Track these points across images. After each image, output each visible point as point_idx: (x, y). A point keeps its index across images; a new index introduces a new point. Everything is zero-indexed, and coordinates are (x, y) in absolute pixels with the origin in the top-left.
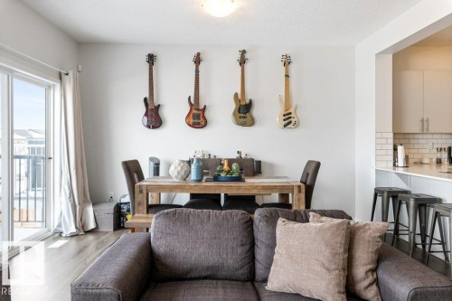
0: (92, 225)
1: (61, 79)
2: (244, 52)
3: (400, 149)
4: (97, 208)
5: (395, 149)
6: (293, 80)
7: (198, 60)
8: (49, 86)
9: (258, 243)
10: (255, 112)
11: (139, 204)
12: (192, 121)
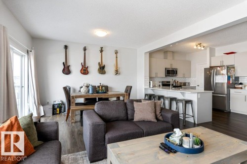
0: (42, 114)
1: (28, 53)
2: (102, 48)
3: (151, 82)
4: (45, 107)
5: (150, 82)
6: (118, 59)
7: (85, 49)
8: (22, 56)
9: (128, 109)
10: (106, 69)
11: (72, 103)
12: (83, 72)
